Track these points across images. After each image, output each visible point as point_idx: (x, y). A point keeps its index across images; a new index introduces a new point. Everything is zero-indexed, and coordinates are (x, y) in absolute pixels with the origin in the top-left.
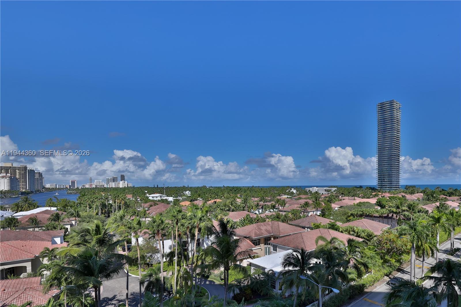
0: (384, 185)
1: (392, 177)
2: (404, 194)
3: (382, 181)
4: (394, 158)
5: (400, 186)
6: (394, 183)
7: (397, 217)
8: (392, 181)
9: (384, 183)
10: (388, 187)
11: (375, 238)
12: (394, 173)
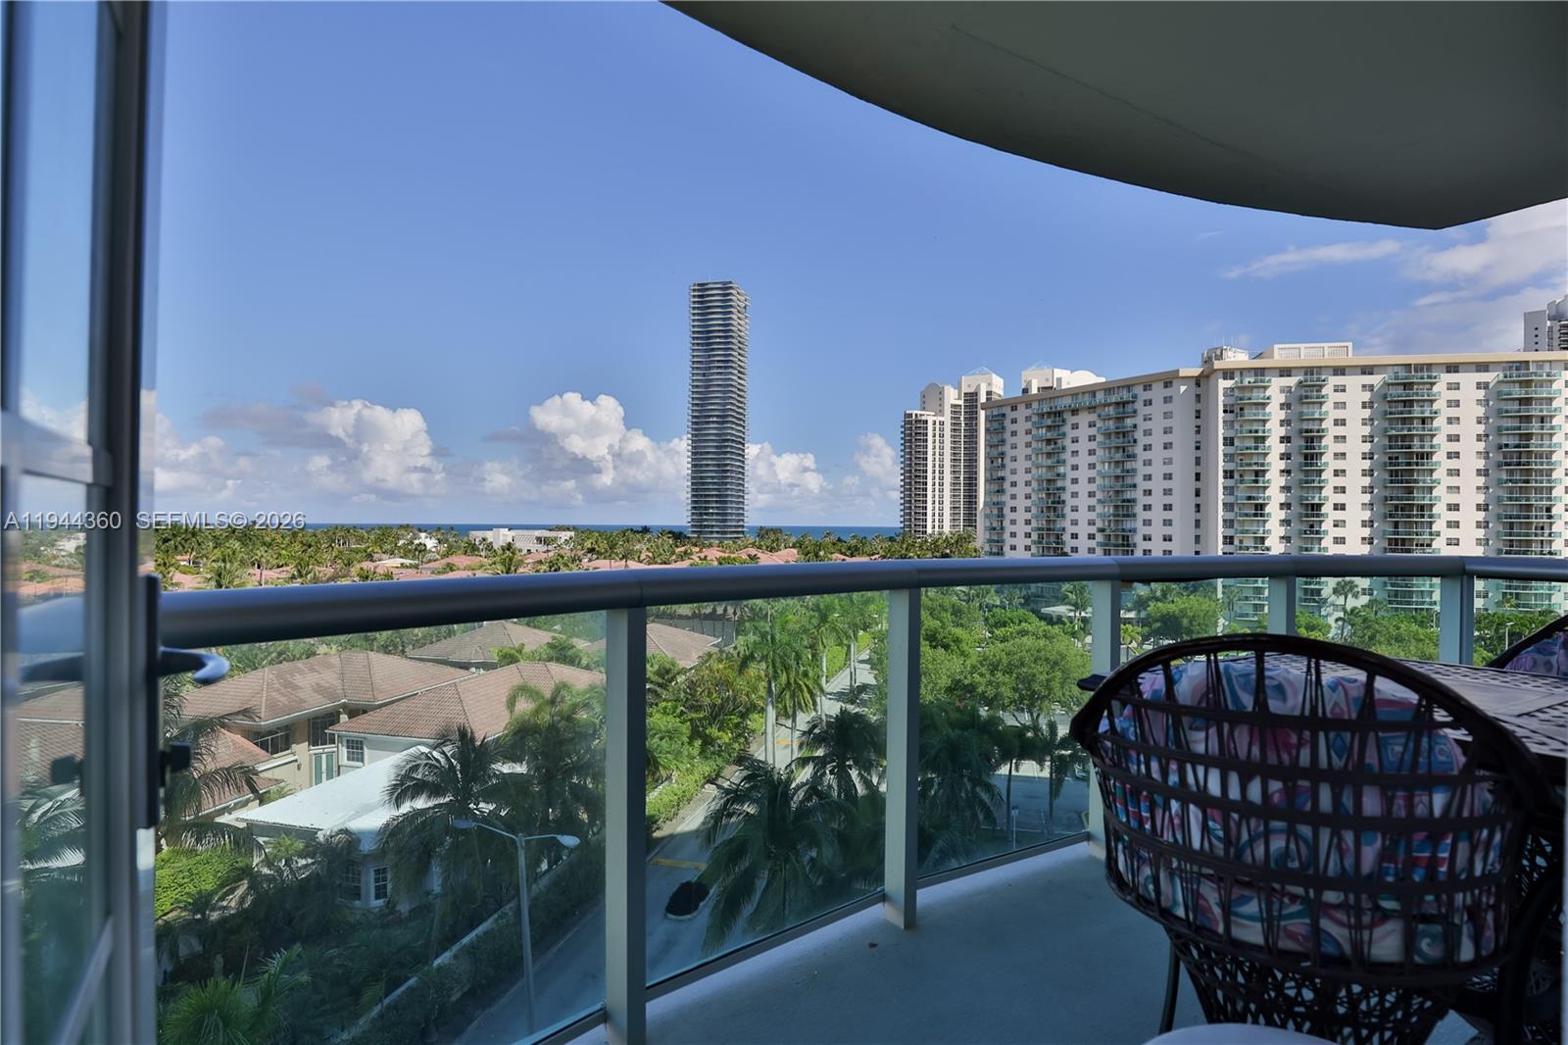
0: (708, 526)
1: (726, 502)
2: (753, 551)
3: (701, 514)
4: (732, 447)
5: (745, 530)
6: (731, 520)
7: (735, 613)
8: (726, 514)
9: (706, 520)
10: (718, 532)
11: (681, 679)
12: (732, 490)
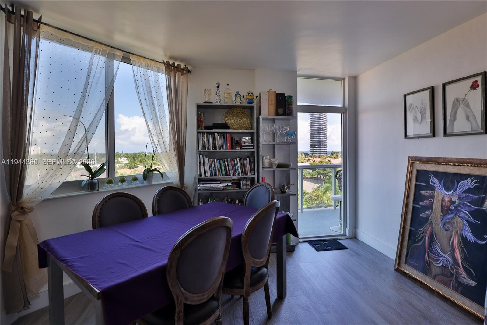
0: (315, 151)
1: (321, 144)
2: (329, 159)
3: (313, 148)
4: (322, 127)
5: (327, 152)
6: (322, 149)
7: (324, 178)
9: (315, 149)
10: (318, 153)
11: (307, 196)
12: (323, 140)
